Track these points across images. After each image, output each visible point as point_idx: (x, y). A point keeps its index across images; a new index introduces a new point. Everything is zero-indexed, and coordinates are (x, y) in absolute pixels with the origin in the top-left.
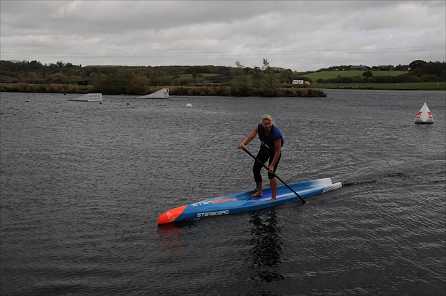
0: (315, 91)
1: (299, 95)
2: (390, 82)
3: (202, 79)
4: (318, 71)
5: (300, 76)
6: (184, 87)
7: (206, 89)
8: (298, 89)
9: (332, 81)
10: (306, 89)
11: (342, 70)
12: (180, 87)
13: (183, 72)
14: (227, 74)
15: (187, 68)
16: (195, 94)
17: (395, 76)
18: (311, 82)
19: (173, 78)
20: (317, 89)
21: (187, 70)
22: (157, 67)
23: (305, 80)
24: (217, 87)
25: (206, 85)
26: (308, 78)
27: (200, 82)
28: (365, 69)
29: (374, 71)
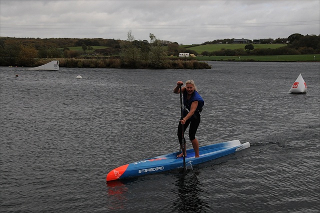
0: (200, 63)
1: (185, 67)
2: (271, 55)
3: (91, 51)
4: (203, 44)
5: (186, 49)
6: (74, 59)
7: (96, 62)
8: (184, 61)
9: (217, 54)
10: (192, 62)
11: (225, 43)
12: (69, 59)
13: (73, 44)
14: (116, 47)
15: (77, 41)
16: (85, 66)
18: (196, 54)
19: (64, 50)
20: (203, 62)
21: (77, 42)
22: (46, 39)
23: (190, 52)
24: (107, 60)
25: (96, 58)
26: (193, 51)
27: (90, 55)
28: (247, 42)
29: (255, 44)
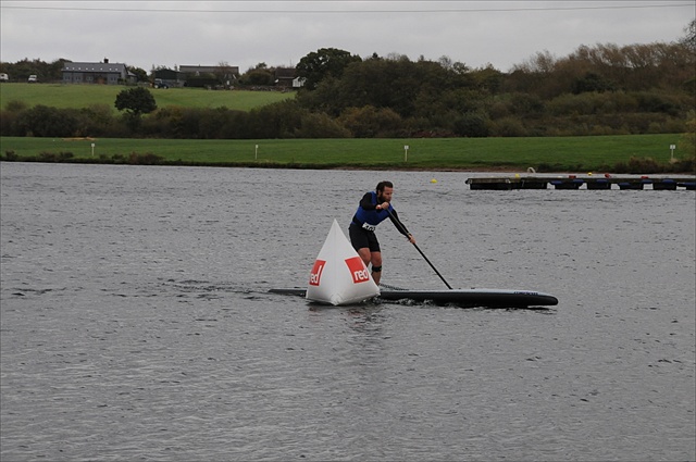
11: (25, 79)
28: (123, 76)
29: (161, 86)
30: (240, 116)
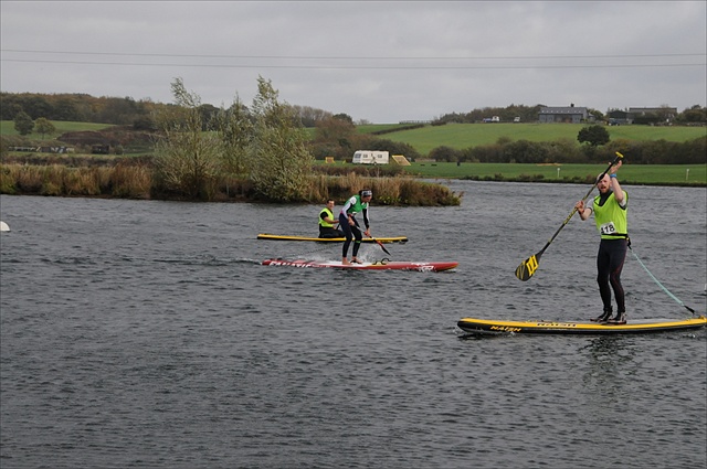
2: (667, 162)
4: (436, 123)
5: (377, 138)
7: (64, 175)
8: (367, 180)
9: (483, 155)
10: (395, 182)
11: (511, 119)
14: (138, 126)
17: (682, 141)
20: (431, 182)
23: (393, 149)
24: (102, 169)
25: (66, 162)
26: (403, 146)
27: (44, 150)
28: (585, 117)
29: (614, 124)
30: (676, 146)
